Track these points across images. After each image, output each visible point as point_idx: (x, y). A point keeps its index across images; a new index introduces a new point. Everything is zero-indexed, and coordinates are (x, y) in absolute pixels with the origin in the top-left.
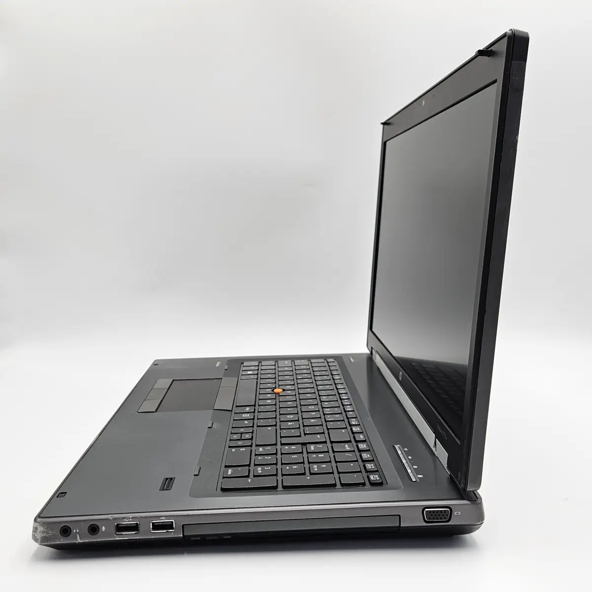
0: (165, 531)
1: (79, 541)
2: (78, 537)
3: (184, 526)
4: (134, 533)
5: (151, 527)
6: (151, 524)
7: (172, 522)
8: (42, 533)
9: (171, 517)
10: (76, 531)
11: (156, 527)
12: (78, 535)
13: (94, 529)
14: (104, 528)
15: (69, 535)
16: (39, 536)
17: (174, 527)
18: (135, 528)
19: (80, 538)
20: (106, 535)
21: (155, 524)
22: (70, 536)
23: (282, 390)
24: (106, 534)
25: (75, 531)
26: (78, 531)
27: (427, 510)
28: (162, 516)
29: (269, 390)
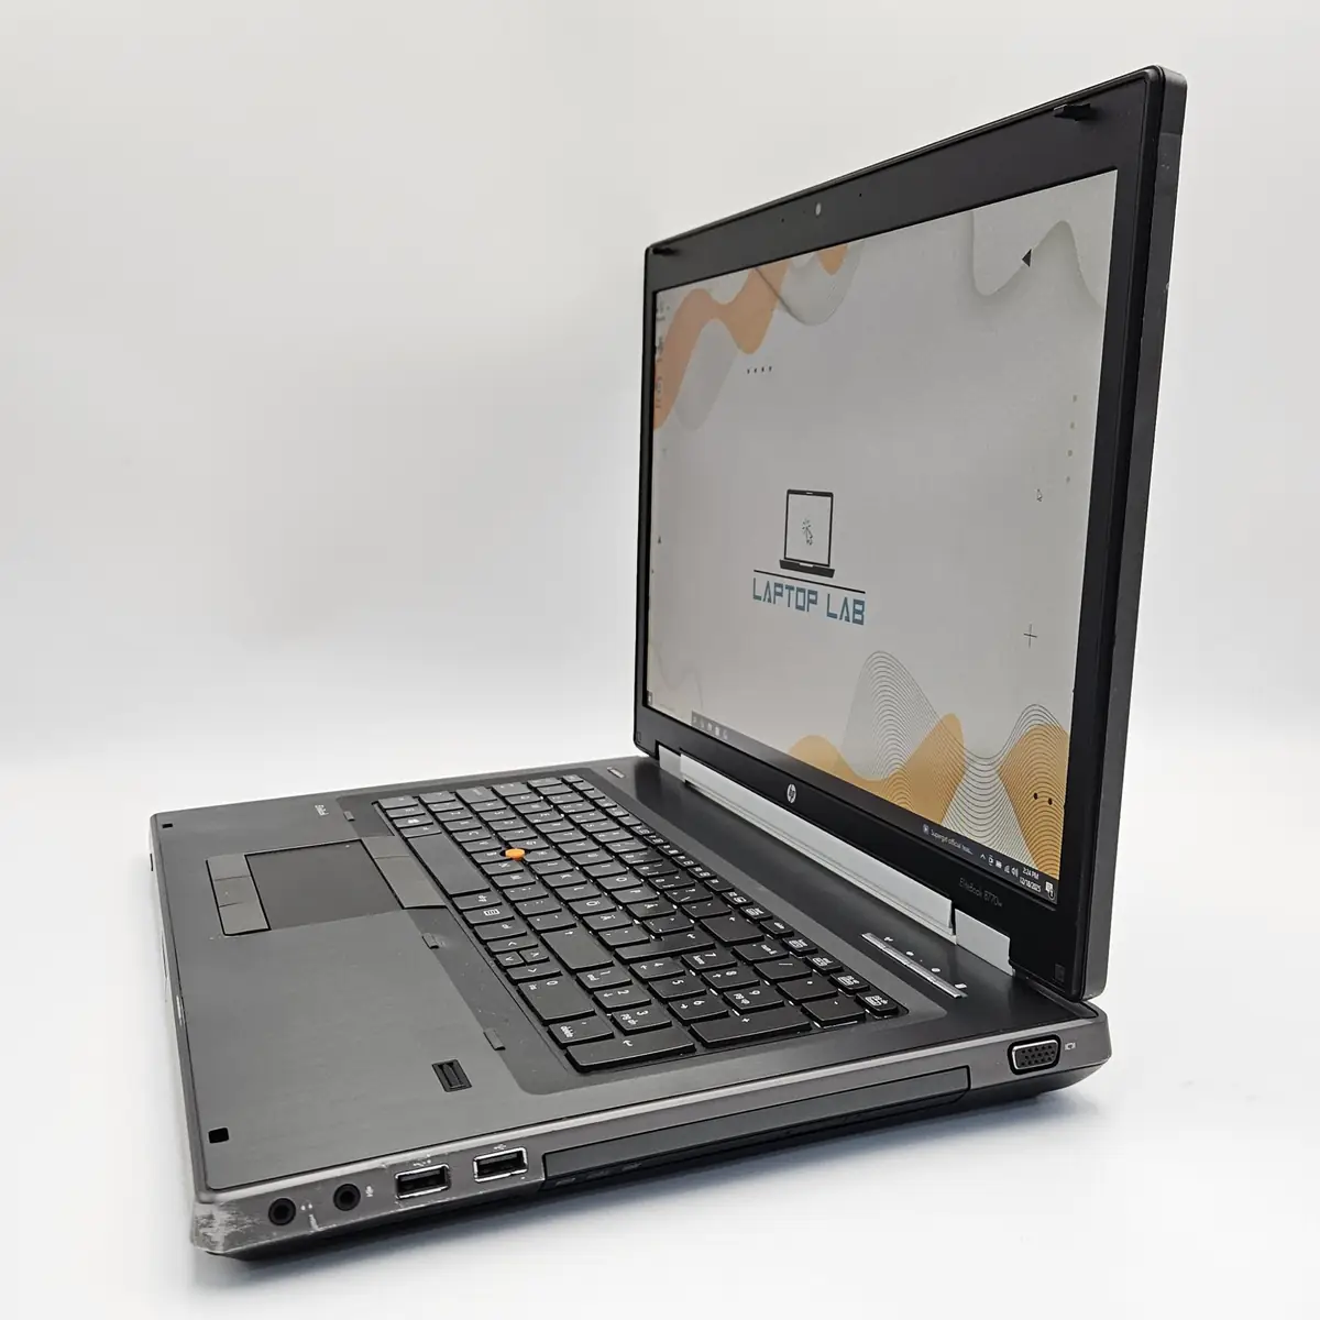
0: (508, 1175)
1: (316, 1228)
2: (313, 1221)
3: (547, 1157)
4: (439, 1189)
5: (476, 1170)
6: (475, 1163)
7: (521, 1152)
8: (227, 1225)
9: (517, 1144)
10: (307, 1208)
11: (487, 1168)
12: (311, 1216)
13: (347, 1196)
14: (369, 1191)
15: (292, 1218)
16: (219, 1233)
17: (525, 1161)
18: (440, 1178)
19: (318, 1223)
20: (377, 1204)
21: (482, 1163)
22: (293, 1222)
23: (523, 852)
24: (376, 1201)
25: (303, 1208)
26: (310, 1206)
27: (1016, 1048)
28: (497, 1144)
29: (492, 854)
